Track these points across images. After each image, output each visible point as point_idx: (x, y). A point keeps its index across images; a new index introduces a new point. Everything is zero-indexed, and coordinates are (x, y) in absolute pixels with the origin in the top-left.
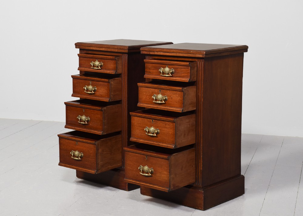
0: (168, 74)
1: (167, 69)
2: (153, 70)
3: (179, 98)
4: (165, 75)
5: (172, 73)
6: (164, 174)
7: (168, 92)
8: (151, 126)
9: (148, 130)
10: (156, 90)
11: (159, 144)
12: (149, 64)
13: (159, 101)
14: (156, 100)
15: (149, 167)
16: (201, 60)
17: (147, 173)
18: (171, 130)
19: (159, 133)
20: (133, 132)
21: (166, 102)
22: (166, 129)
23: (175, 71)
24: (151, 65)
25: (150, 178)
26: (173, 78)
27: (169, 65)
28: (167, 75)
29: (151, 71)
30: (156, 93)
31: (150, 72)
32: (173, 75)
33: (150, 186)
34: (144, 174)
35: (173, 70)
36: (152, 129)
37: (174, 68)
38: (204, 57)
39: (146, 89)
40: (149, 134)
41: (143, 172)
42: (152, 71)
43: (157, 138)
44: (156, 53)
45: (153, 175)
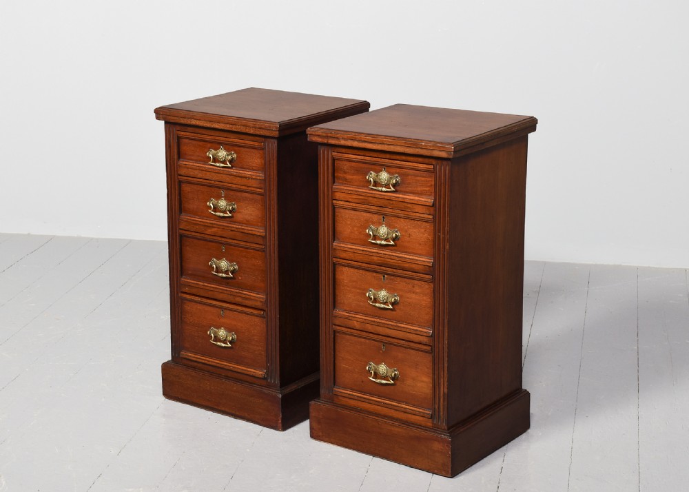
0: (387, 186)
1: (384, 176)
2: (353, 174)
3: (426, 235)
4: (380, 188)
5: (394, 186)
6: (423, 382)
7: (402, 223)
8: (380, 288)
9: (374, 295)
10: (375, 217)
11: (400, 325)
12: (344, 163)
13: (382, 240)
14: (375, 237)
15: (389, 365)
16: (445, 163)
17: (385, 378)
18: (425, 298)
19: (398, 303)
20: (339, 298)
21: (398, 243)
22: (413, 296)
23: (402, 180)
24: (348, 164)
25: (392, 387)
26: (398, 195)
27: (387, 168)
28: (384, 189)
29: (348, 177)
30: (373, 223)
31: (346, 180)
32: (398, 188)
33: (391, 405)
34: (378, 381)
35: (397, 177)
36: (383, 294)
37: (400, 175)
38: (451, 157)
39: (353, 212)
40: (377, 305)
41: (376, 376)
42: (351, 177)
43: (394, 312)
44: (343, 142)
45: (398, 383)
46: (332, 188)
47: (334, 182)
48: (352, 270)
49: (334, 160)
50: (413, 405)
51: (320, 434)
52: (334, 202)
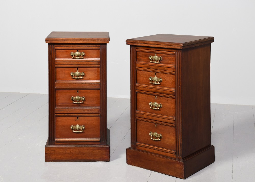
0: (157, 61)
1: (156, 57)
2: (144, 57)
3: (172, 80)
4: (154, 62)
5: (160, 61)
6: (172, 139)
7: (163, 75)
8: (154, 101)
9: (152, 104)
10: (152, 73)
11: (162, 116)
12: (140, 53)
13: (155, 82)
14: (152, 81)
15: (158, 133)
16: (179, 51)
17: (157, 138)
18: (172, 105)
19: (162, 107)
20: (138, 106)
21: (161, 83)
22: (168, 104)
23: (163, 58)
24: (142, 53)
25: (159, 142)
26: (161, 64)
27: (157, 54)
28: (156, 62)
29: (142, 58)
30: (152, 76)
31: (141, 59)
32: (161, 62)
33: (159, 149)
34: (154, 139)
35: (161, 57)
36: (156, 104)
37: (162, 56)
38: (182, 48)
39: (143, 72)
40: (153, 108)
41: (153, 137)
42: (143, 58)
43: (160, 111)
44: (140, 45)
45: (162, 140)
46: (135, 63)
47: (136, 60)
48: (143, 95)
49: (136, 52)
50: (168, 149)
51: (131, 162)
52: (136, 68)
